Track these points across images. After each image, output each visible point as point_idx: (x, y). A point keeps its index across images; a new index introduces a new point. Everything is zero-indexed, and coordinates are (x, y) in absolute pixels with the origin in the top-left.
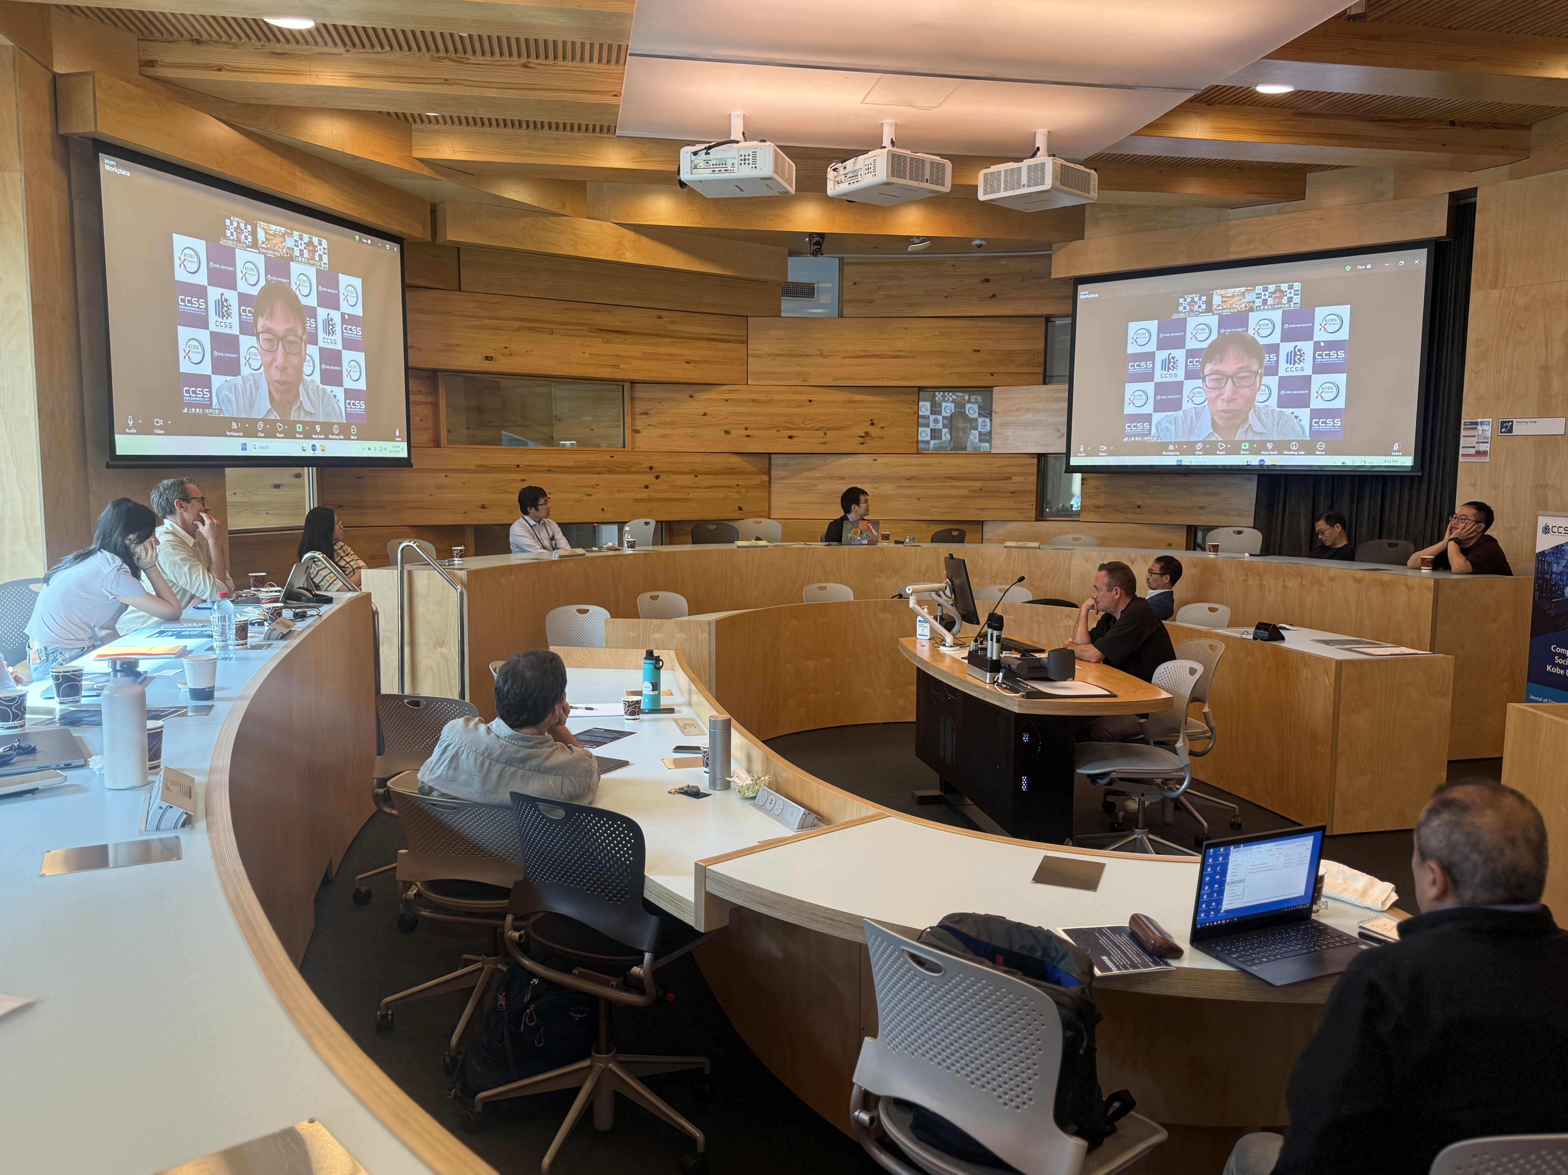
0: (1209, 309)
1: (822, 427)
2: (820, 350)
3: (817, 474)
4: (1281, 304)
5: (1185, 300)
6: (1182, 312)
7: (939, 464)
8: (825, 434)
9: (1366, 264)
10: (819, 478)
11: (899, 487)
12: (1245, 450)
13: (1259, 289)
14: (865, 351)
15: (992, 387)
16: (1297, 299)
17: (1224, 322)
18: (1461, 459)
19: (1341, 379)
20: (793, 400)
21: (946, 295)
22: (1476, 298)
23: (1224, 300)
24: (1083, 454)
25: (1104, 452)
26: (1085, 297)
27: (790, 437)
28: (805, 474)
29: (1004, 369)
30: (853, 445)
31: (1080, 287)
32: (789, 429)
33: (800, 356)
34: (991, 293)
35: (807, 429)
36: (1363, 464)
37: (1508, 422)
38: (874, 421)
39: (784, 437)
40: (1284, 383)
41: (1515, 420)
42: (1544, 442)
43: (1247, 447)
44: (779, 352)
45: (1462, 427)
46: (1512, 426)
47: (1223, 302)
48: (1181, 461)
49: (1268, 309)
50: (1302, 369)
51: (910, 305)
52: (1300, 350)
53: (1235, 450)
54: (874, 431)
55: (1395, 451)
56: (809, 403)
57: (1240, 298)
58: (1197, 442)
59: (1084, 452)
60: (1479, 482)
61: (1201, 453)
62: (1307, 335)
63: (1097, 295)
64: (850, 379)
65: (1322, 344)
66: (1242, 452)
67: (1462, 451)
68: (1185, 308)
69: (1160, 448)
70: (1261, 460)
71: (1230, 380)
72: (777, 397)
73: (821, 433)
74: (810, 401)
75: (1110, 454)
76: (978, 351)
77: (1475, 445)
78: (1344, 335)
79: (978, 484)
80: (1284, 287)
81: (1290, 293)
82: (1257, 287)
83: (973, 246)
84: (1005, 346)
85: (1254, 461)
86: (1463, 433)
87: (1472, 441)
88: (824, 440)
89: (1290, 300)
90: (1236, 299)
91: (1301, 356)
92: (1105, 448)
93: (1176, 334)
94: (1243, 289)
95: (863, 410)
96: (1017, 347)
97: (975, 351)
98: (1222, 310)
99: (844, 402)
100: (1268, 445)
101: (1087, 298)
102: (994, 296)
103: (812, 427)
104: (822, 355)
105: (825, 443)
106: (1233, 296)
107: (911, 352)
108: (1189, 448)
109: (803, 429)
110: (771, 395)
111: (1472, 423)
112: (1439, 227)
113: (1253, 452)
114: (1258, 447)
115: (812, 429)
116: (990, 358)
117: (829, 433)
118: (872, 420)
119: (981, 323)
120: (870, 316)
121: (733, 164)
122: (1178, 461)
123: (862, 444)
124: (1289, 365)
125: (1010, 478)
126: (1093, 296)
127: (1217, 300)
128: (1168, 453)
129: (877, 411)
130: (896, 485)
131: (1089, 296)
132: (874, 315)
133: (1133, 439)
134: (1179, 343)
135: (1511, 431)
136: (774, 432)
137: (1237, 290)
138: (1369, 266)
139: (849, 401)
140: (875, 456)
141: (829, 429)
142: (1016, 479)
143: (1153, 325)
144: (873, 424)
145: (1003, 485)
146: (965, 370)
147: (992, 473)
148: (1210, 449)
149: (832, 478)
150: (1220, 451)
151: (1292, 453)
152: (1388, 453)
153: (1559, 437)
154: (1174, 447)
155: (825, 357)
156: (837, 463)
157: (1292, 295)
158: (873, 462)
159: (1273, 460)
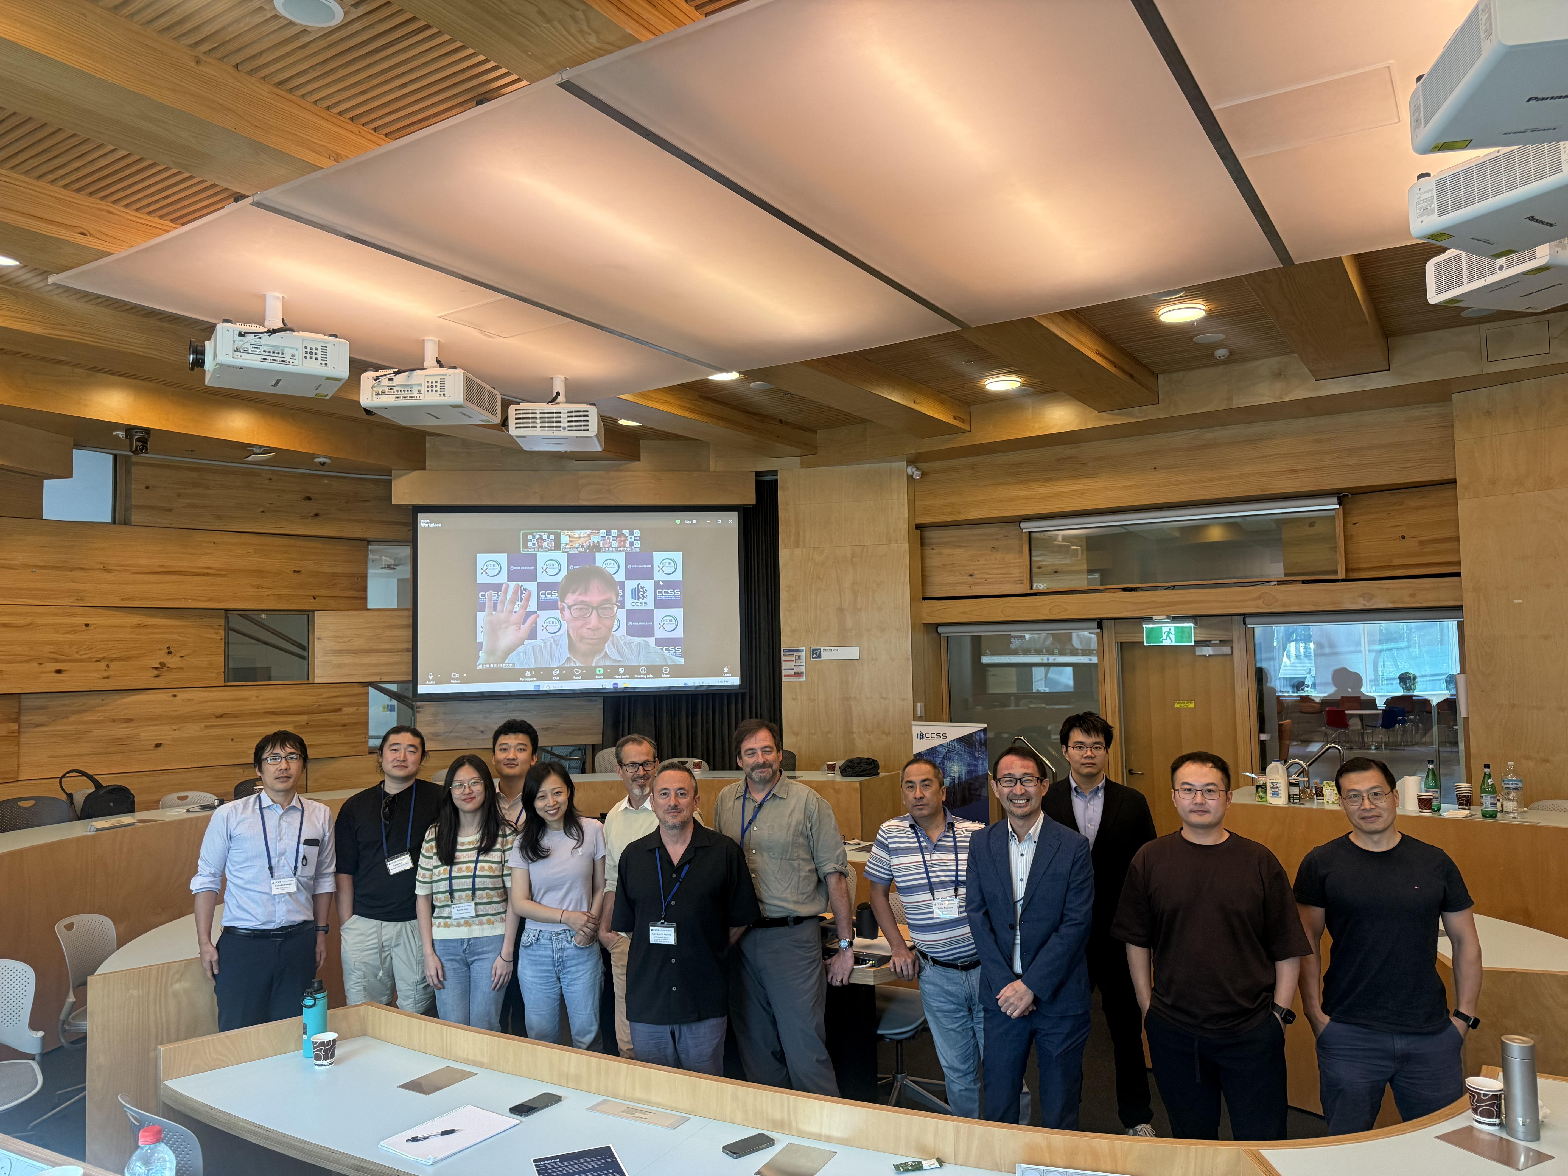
0: (557, 547)
1: (103, 658)
2: (102, 563)
3: (88, 717)
4: (625, 547)
5: (534, 537)
6: (531, 548)
7: (257, 697)
8: (108, 666)
9: (692, 520)
10: (94, 722)
11: (206, 727)
12: (599, 675)
13: (603, 533)
14: (163, 566)
15: (314, 611)
16: (637, 544)
17: (571, 559)
18: (783, 679)
19: (678, 613)
20: (60, 624)
21: (261, 509)
22: (784, 554)
23: (571, 539)
24: (432, 682)
25: (456, 679)
26: (426, 525)
27: (59, 672)
28: (74, 718)
29: (326, 592)
30: (145, 678)
31: (420, 515)
32: (57, 661)
33: (72, 569)
34: (315, 512)
35: (82, 661)
36: (701, 684)
37: (818, 650)
38: (171, 650)
39: (49, 672)
40: (630, 615)
41: (822, 648)
42: (845, 665)
43: (601, 672)
44: (41, 564)
45: (782, 653)
46: (820, 652)
47: (570, 541)
48: (539, 686)
49: (612, 551)
50: (646, 604)
51: (218, 517)
52: (642, 588)
53: (589, 674)
54: (172, 661)
55: (726, 673)
56: (84, 628)
57: (586, 539)
58: (554, 668)
59: (433, 680)
60: (799, 697)
61: (558, 678)
62: (648, 575)
63: (440, 525)
64: (140, 599)
65: (661, 583)
66: (597, 677)
67: (783, 673)
68: (534, 544)
69: (517, 674)
70: (614, 684)
71: (595, 611)
72: (40, 621)
73: (103, 665)
74: (87, 625)
75: (463, 681)
76: (298, 572)
77: (794, 667)
78: (678, 576)
79: (305, 718)
80: (626, 532)
81: (631, 538)
82: (601, 531)
83: (315, 463)
84: (326, 568)
85: (608, 684)
86: (783, 658)
87: (792, 665)
88: (105, 674)
89: (631, 544)
90: (582, 540)
91: (644, 593)
92: (457, 675)
93: (527, 568)
94: (588, 532)
95: (159, 636)
96: (339, 570)
97: (294, 571)
98: (570, 548)
99: (133, 627)
100: (620, 669)
101: (428, 527)
102: (317, 515)
103: (90, 658)
104: (105, 569)
105: (107, 678)
106: (580, 537)
107: (221, 570)
108: (547, 674)
109: (76, 661)
110: (30, 618)
111: (790, 651)
112: (749, 498)
113: (607, 676)
114: (611, 672)
115: (89, 660)
116: (311, 580)
117: (113, 665)
118: (169, 648)
119: (300, 542)
120: (169, 526)
121: (293, 356)
122: (535, 686)
123: (157, 677)
124: (634, 600)
125: (340, 710)
126: (436, 525)
127: (564, 539)
128: (525, 679)
129: (175, 637)
130: (202, 725)
131: (432, 525)
132: (172, 526)
133: (488, 666)
134: (531, 576)
135: (820, 656)
136: (34, 665)
137: (583, 532)
138: (694, 522)
139: (139, 626)
140: (174, 692)
141: (112, 660)
142: (346, 710)
143: (503, 558)
144: (170, 653)
145: (332, 717)
146: (284, 592)
147: (319, 706)
148: (566, 673)
149: (114, 721)
150: (576, 676)
151: (641, 676)
152: (720, 674)
153: (855, 661)
154: (531, 673)
155: (109, 571)
156: (118, 702)
157: (633, 540)
158: (172, 698)
159: (625, 683)
